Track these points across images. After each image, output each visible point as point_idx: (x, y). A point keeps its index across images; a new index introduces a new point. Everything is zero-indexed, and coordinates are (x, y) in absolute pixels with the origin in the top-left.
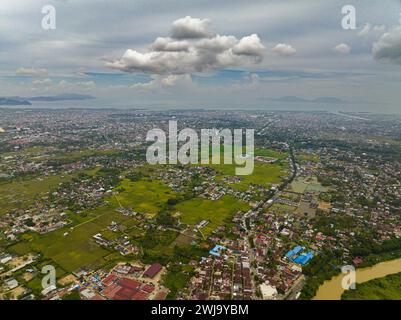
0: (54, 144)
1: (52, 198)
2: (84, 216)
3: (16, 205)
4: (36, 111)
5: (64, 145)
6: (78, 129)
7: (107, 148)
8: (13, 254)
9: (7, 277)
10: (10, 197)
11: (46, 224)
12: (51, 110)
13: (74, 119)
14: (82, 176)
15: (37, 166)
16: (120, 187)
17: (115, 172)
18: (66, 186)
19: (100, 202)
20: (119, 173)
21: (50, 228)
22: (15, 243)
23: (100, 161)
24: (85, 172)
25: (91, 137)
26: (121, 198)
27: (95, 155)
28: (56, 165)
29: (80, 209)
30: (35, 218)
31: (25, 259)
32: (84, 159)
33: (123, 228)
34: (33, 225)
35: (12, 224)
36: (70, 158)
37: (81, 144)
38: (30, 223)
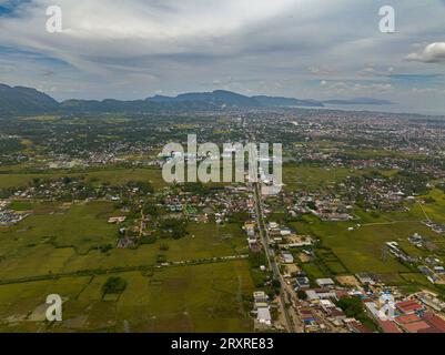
0: (345, 140)
1: (337, 188)
2: (376, 216)
3: (300, 186)
5: (355, 142)
6: (371, 129)
7: (408, 151)
8: (293, 230)
9: (284, 249)
10: (296, 178)
11: (330, 212)
12: (342, 112)
13: (368, 121)
14: (376, 174)
15: (325, 156)
16: (428, 197)
17: (421, 178)
18: (355, 180)
19: (398, 206)
20: (425, 181)
21: (333, 217)
22: (294, 220)
23: (399, 164)
24: (380, 171)
25: (389, 139)
26: (429, 210)
27: (393, 157)
28: (346, 160)
29: (370, 207)
30: (318, 203)
31: (303, 239)
32: (379, 159)
34: (316, 209)
35: (295, 202)
36: (362, 155)
37: (376, 143)
38: (312, 205)
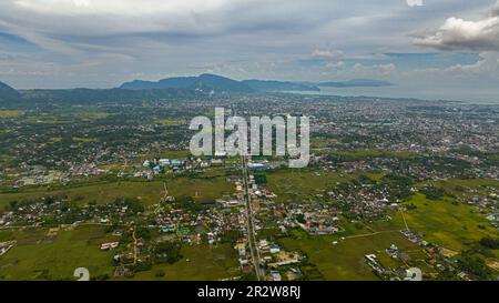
0: (338, 137)
1: (327, 197)
2: (358, 227)
3: (290, 195)
4: (323, 98)
5: (348, 139)
6: (366, 121)
7: (399, 149)
8: (282, 247)
9: (273, 268)
10: (287, 186)
11: (317, 225)
12: (339, 97)
13: (363, 109)
14: (364, 179)
15: (317, 158)
16: (409, 203)
17: (406, 182)
18: (344, 188)
19: (381, 216)
20: (411, 184)
21: (320, 230)
22: (284, 236)
23: (388, 165)
24: (369, 175)
25: (382, 133)
26: (409, 217)
27: (383, 156)
28: (337, 161)
29: (355, 218)
30: (307, 215)
31: (291, 257)
32: (369, 159)
33: (406, 257)
34: (304, 222)
35: (285, 216)
36: (353, 155)
37: (367, 140)
38: (301, 219)
